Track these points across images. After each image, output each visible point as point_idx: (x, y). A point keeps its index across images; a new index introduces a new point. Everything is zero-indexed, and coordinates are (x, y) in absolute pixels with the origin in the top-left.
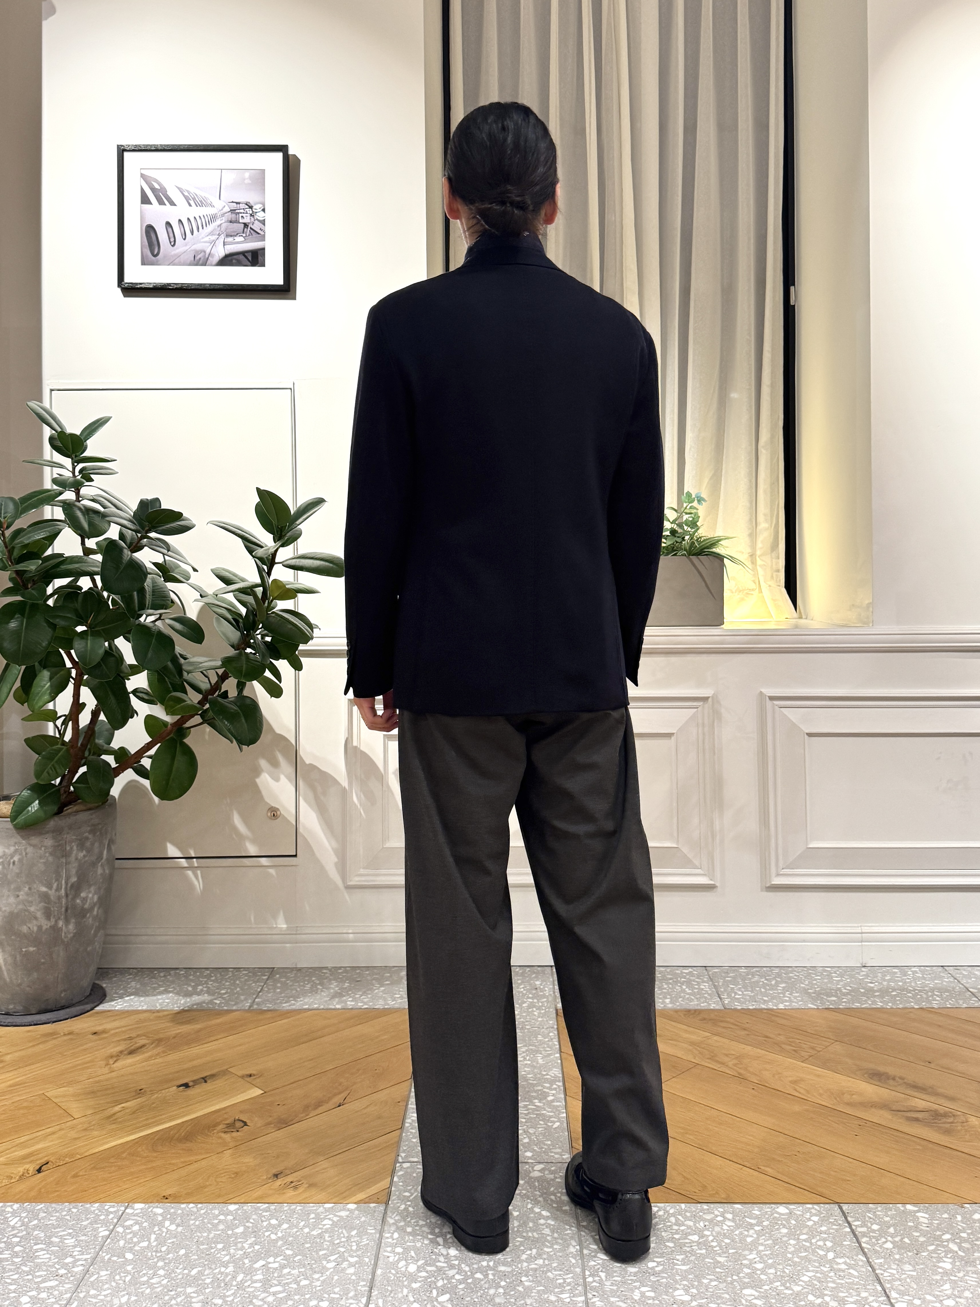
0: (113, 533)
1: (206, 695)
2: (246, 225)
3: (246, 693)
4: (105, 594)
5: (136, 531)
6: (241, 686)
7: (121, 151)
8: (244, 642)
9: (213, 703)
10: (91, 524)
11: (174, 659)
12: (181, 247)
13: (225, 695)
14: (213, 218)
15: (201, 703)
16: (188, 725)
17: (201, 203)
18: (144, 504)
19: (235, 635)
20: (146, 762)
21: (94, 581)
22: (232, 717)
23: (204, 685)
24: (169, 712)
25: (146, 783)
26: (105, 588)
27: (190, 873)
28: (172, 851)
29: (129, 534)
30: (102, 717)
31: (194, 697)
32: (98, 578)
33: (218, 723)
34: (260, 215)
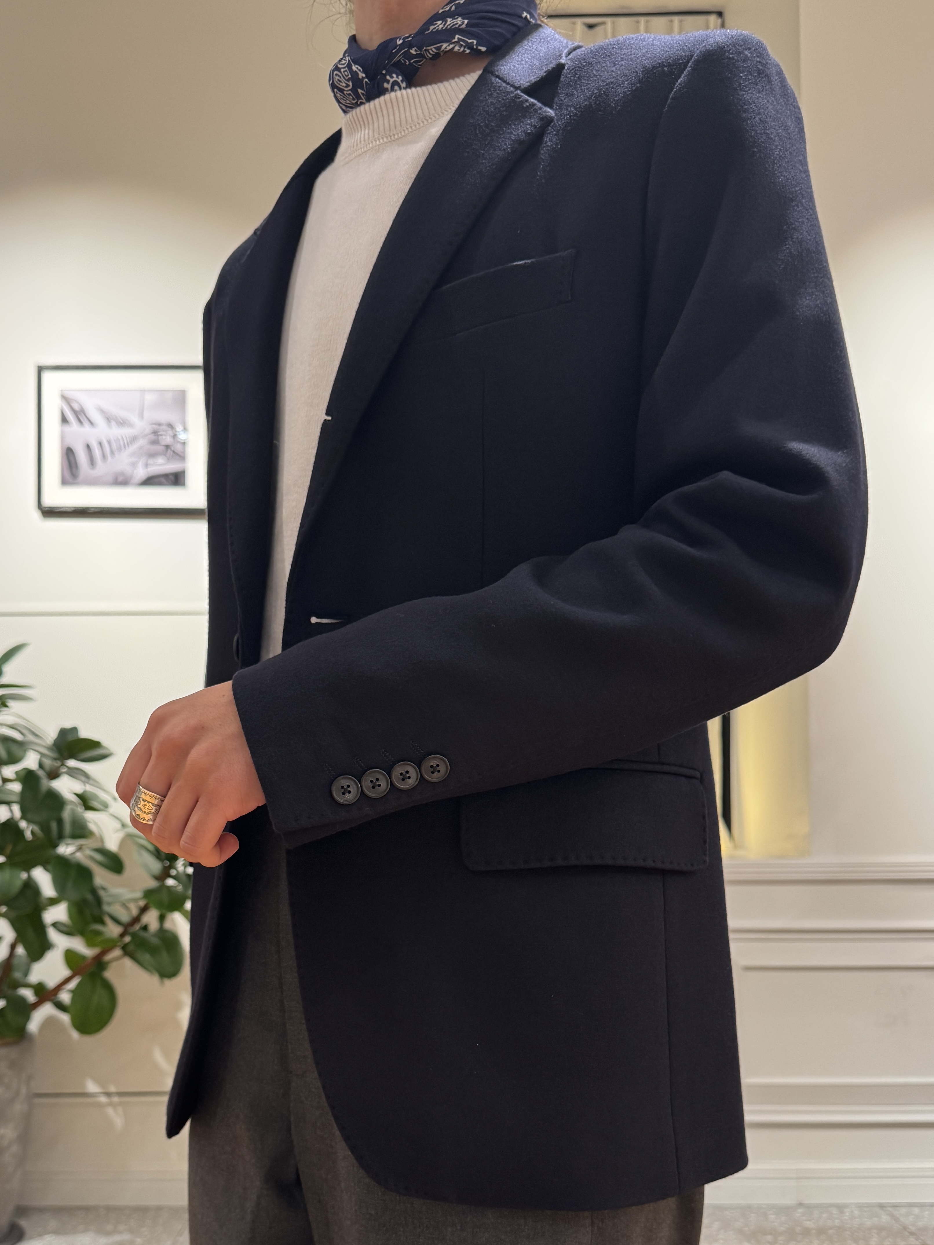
0: (31, 761)
1: (127, 928)
2: (167, 447)
3: (167, 925)
4: (23, 824)
5: (55, 759)
6: (162, 918)
7: (40, 370)
8: (165, 874)
9: (134, 936)
10: (9, 753)
11: (94, 891)
12: (101, 469)
13: (145, 928)
14: (134, 439)
15: (122, 935)
16: (109, 957)
17: (122, 423)
18: (63, 732)
19: (156, 866)
20: (65, 997)
21: (11, 811)
22: (153, 950)
23: (125, 917)
24: (90, 943)
25: (65, 1018)
26: (23, 817)
27: (110, 1111)
28: (92, 1087)
29: (48, 762)
30: (20, 950)
31: (113, 930)
32: (16, 809)
33: (139, 955)
34: (182, 436)
